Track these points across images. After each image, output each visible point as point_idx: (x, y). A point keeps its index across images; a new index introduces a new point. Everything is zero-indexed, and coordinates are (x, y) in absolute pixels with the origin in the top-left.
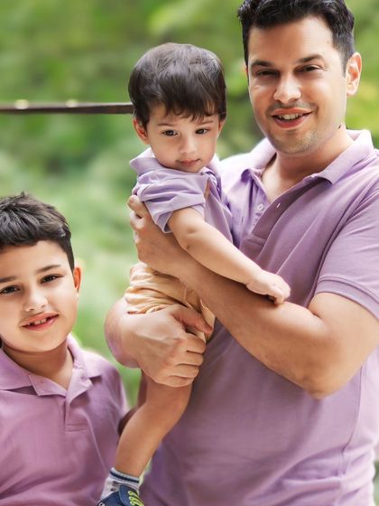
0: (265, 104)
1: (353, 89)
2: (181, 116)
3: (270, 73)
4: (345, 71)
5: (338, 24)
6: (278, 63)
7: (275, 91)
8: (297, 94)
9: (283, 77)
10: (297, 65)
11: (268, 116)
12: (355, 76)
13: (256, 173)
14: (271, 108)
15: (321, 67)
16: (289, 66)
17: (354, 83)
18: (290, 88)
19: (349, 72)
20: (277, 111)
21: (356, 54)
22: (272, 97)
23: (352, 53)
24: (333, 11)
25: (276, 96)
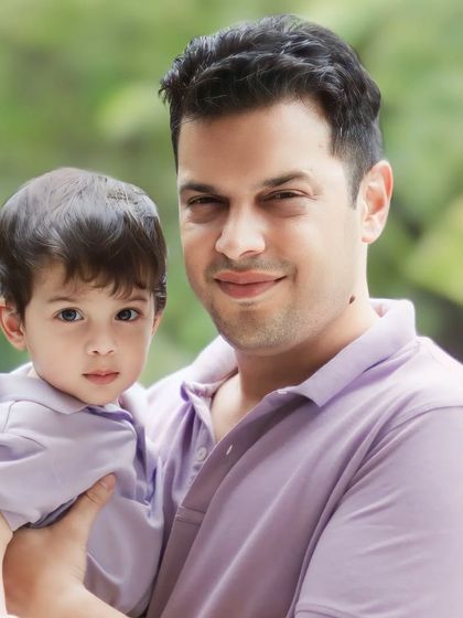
0: (202, 259)
1: (372, 228)
2: (93, 284)
3: (212, 203)
4: (355, 198)
5: (344, 110)
6: (226, 184)
7: (220, 236)
8: (258, 244)
9: (233, 211)
10: (258, 191)
11: (208, 280)
12: (379, 205)
14: (213, 266)
15: (305, 194)
16: (242, 188)
17: (375, 217)
18: (246, 233)
19: (368, 197)
20: (222, 273)
21: (383, 163)
22: (214, 249)
23: (373, 163)
24: (332, 88)
25: (220, 245)
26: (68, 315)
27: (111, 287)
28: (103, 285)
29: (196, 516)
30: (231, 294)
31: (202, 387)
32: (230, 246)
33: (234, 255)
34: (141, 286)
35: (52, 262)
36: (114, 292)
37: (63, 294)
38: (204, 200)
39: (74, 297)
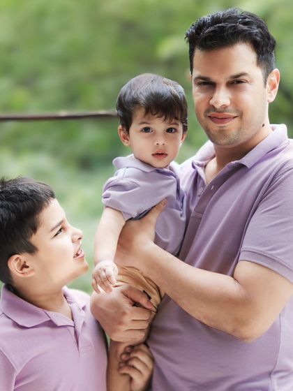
0: (203, 108)
1: (271, 96)
2: (156, 116)
3: (208, 84)
4: (266, 84)
5: (262, 48)
6: (214, 77)
7: (211, 98)
8: (227, 102)
9: (217, 89)
10: (228, 80)
11: (205, 116)
12: (274, 87)
13: (198, 165)
14: (208, 111)
15: (247, 82)
16: (221, 78)
17: (272, 92)
18: (222, 97)
19: (270, 84)
20: (212, 113)
21: (276, 70)
22: (209, 103)
23: (272, 70)
25: (212, 102)
26: (146, 130)
27: (163, 118)
28: (161, 117)
29: (200, 215)
30: (215, 122)
31: (200, 163)
32: (216, 102)
33: (218, 106)
34: (176, 119)
35: (140, 107)
36: (165, 120)
37: (144, 120)
38: (204, 83)
39: (149, 122)
